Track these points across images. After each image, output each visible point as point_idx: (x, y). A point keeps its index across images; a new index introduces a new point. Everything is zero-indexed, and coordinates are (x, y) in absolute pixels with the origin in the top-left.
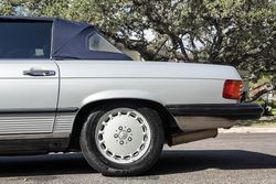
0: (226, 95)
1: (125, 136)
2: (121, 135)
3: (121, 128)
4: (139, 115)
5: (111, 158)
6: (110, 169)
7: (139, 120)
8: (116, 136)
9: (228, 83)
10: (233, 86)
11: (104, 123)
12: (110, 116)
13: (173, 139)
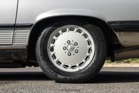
1: (72, 49)
3: (69, 42)
4: (84, 31)
7: (85, 36)
8: (65, 48)
11: (55, 37)
12: (60, 32)
13: (116, 55)
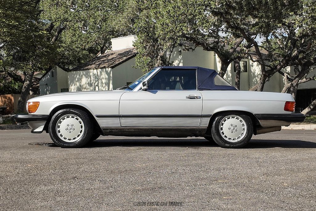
0: (286, 109)
1: (234, 129)
2: (232, 128)
3: (232, 125)
4: (240, 119)
5: (227, 139)
6: (227, 145)
7: (241, 121)
8: (229, 129)
9: (287, 103)
10: (290, 104)
11: (223, 122)
12: (226, 119)
13: (257, 131)
